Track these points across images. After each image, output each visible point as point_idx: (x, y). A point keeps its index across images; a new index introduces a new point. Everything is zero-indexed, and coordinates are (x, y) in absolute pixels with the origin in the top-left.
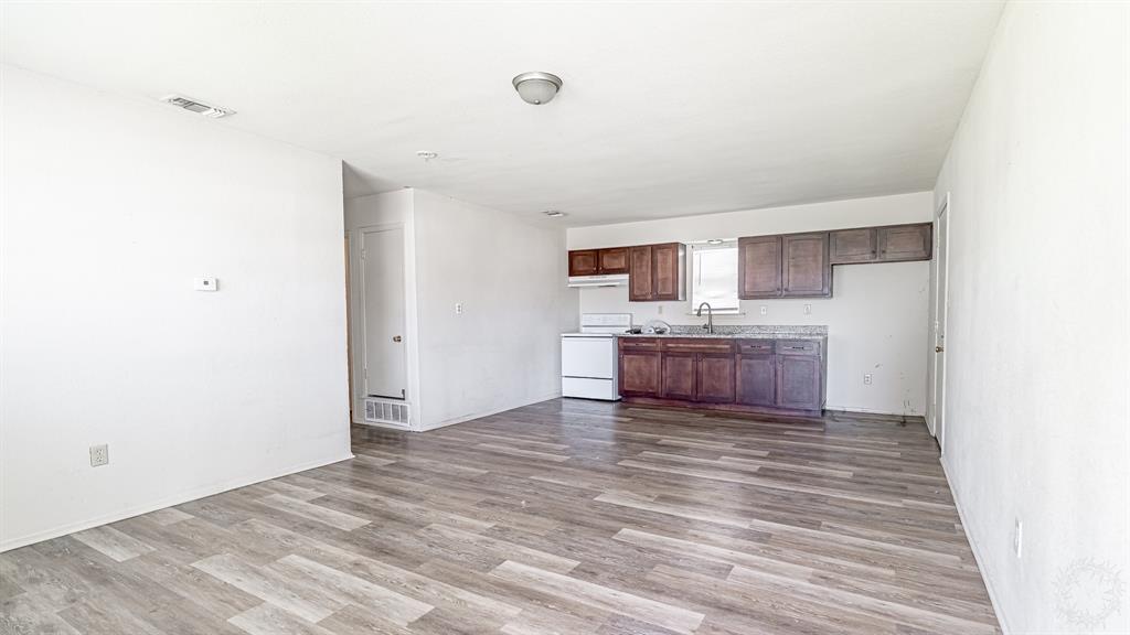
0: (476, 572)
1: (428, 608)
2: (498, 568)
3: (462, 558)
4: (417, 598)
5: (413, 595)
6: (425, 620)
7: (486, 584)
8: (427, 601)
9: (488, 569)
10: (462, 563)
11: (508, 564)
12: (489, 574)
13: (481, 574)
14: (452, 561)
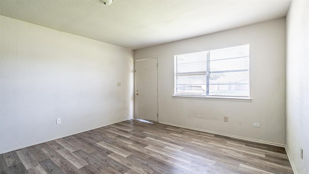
0: (135, 155)
1: (145, 148)
2: (129, 155)
3: (138, 159)
4: (148, 150)
5: (149, 150)
6: (146, 146)
7: (133, 152)
8: (146, 149)
9: (131, 155)
10: (138, 157)
11: (125, 156)
12: (131, 154)
13: (133, 154)
14: (140, 158)
